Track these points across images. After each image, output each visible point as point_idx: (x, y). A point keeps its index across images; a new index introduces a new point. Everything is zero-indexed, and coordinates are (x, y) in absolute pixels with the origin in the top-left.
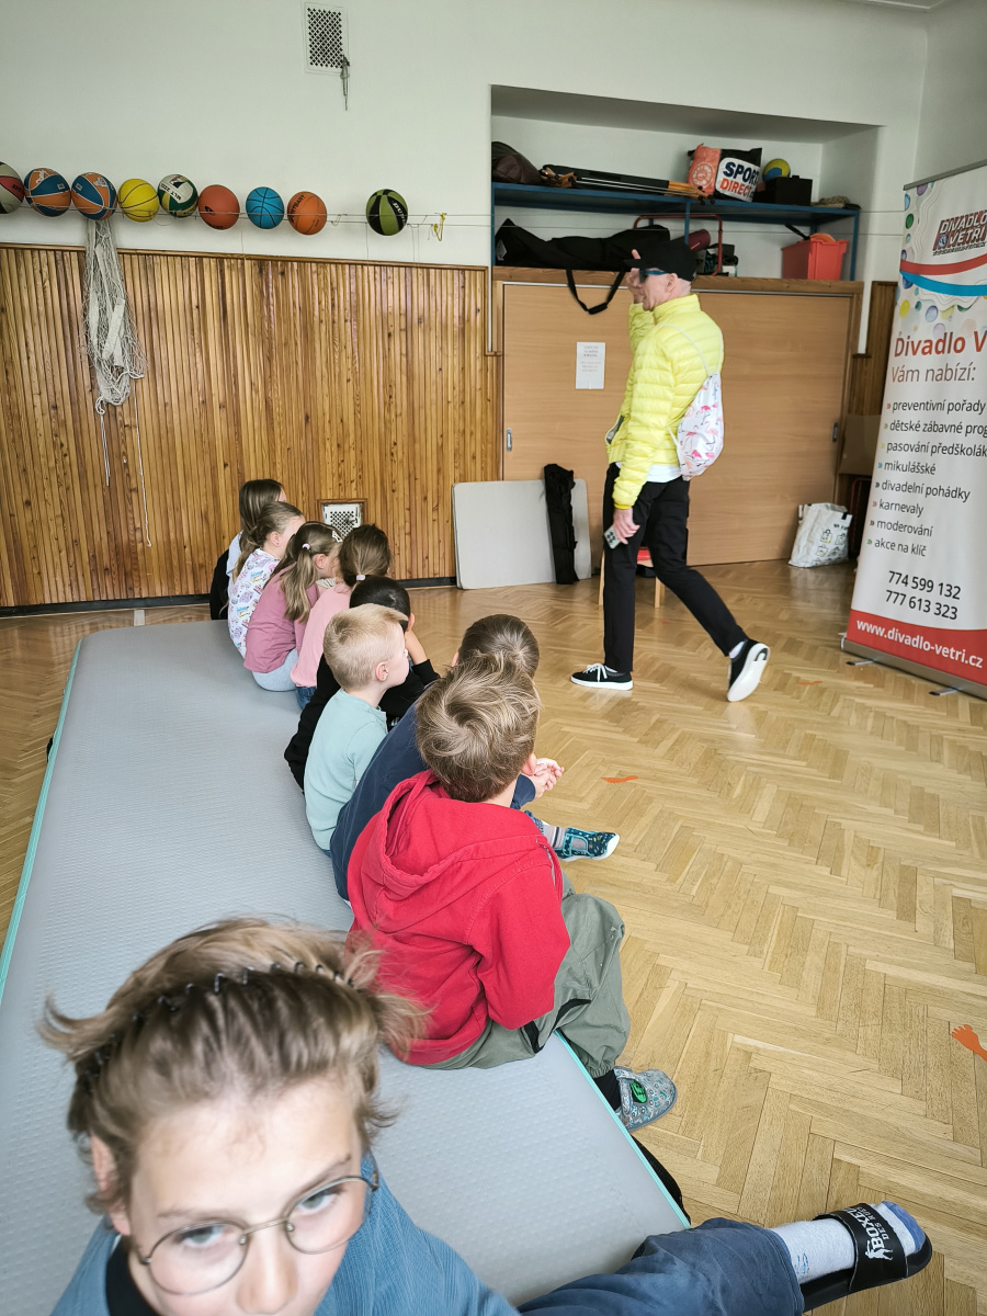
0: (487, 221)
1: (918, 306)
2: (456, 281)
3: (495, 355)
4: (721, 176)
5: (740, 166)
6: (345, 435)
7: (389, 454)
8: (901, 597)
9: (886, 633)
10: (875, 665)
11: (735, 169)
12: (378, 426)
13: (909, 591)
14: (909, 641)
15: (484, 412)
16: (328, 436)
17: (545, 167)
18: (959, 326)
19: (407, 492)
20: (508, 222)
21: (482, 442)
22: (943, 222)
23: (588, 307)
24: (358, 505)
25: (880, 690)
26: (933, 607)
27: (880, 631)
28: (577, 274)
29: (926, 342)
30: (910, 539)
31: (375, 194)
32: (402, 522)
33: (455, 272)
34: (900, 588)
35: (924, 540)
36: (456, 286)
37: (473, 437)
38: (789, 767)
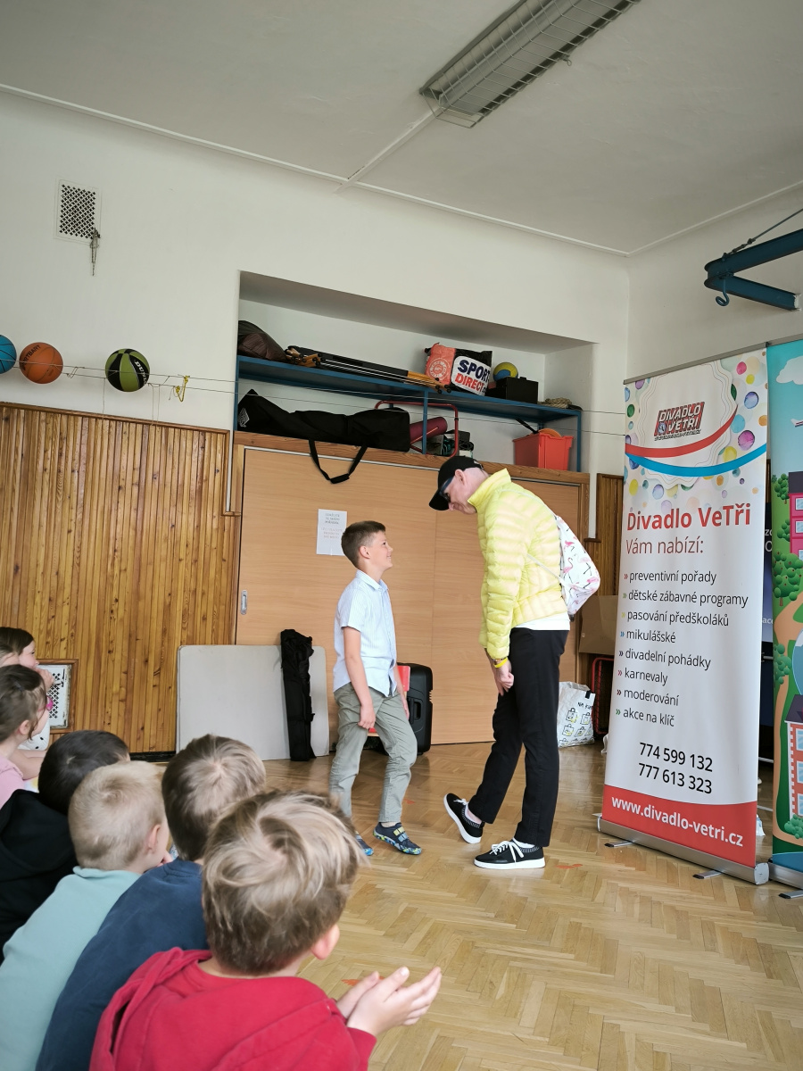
0: (231, 387)
1: (645, 484)
2: (196, 440)
3: (233, 516)
4: (456, 372)
5: (472, 364)
6: (60, 588)
7: (108, 611)
8: (654, 771)
9: (642, 810)
10: (634, 848)
11: (468, 366)
12: (98, 581)
13: (663, 765)
14: (666, 819)
15: (219, 572)
16: (39, 588)
17: (290, 348)
18: (684, 503)
19: (125, 654)
20: (252, 391)
21: (215, 603)
22: (661, 412)
23: (331, 477)
24: (66, 667)
25: (642, 873)
26: (687, 781)
27: (636, 809)
28: (319, 445)
29: (655, 517)
30: (657, 709)
31: (117, 352)
32: (116, 688)
33: (196, 433)
34: (652, 760)
35: (670, 709)
36: (195, 446)
37: (205, 597)
38: (556, 961)
